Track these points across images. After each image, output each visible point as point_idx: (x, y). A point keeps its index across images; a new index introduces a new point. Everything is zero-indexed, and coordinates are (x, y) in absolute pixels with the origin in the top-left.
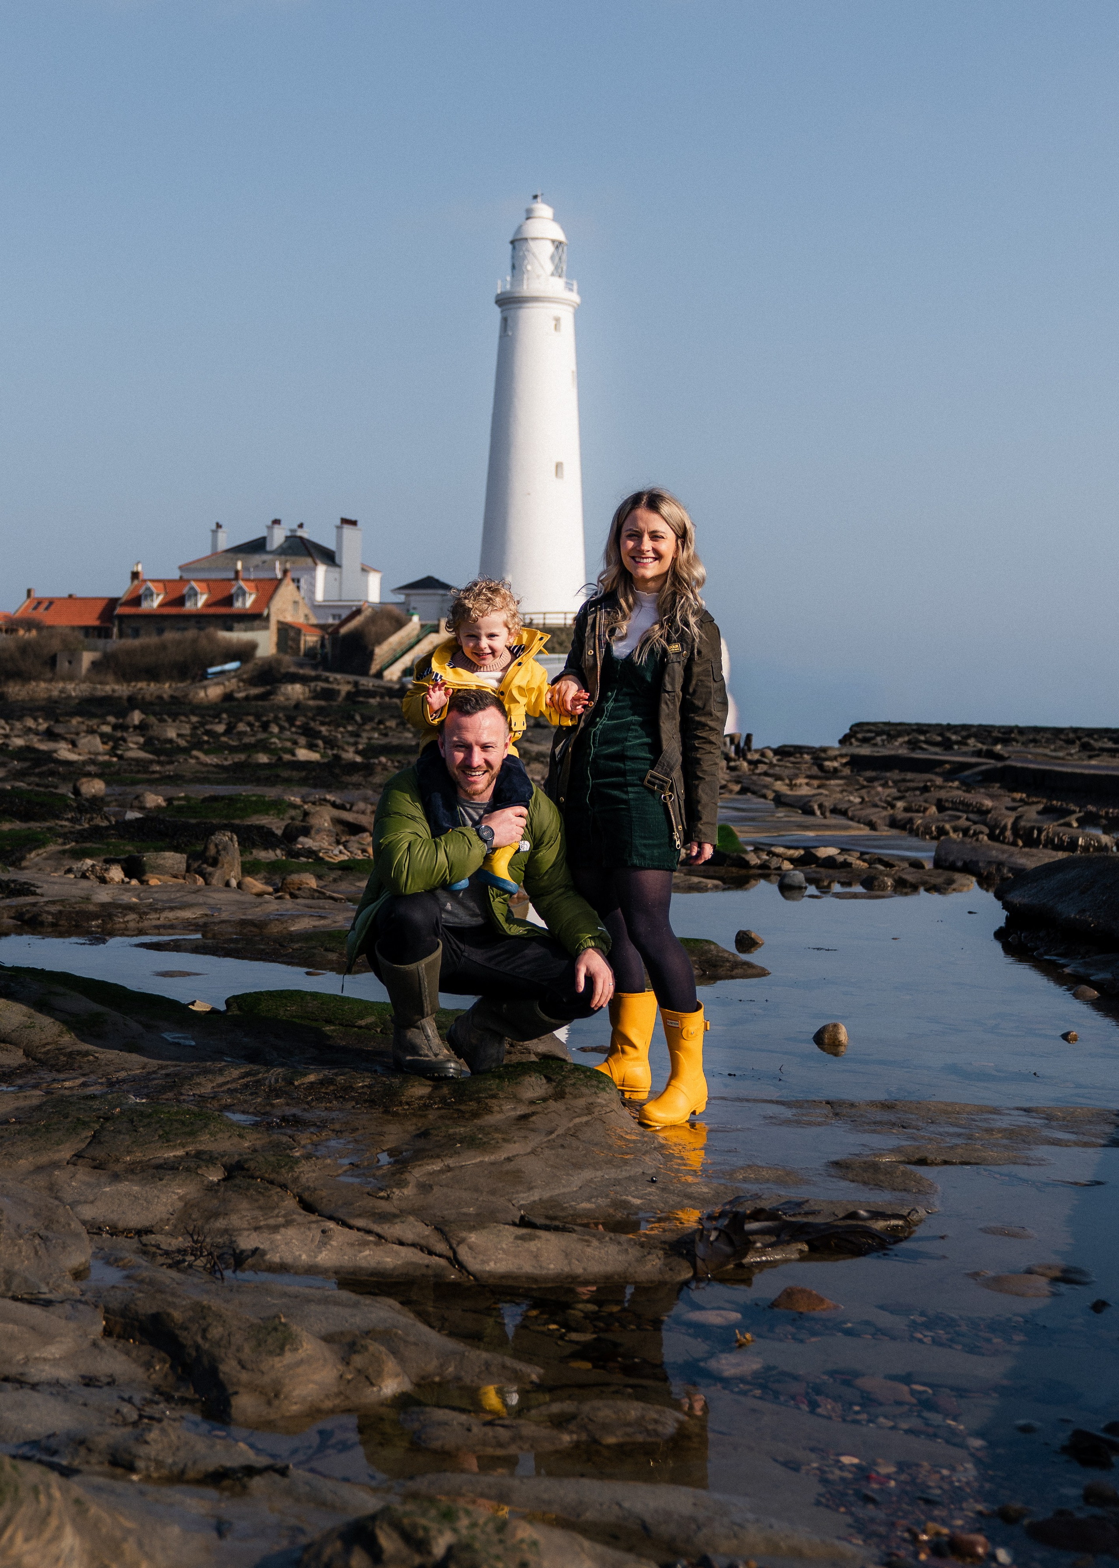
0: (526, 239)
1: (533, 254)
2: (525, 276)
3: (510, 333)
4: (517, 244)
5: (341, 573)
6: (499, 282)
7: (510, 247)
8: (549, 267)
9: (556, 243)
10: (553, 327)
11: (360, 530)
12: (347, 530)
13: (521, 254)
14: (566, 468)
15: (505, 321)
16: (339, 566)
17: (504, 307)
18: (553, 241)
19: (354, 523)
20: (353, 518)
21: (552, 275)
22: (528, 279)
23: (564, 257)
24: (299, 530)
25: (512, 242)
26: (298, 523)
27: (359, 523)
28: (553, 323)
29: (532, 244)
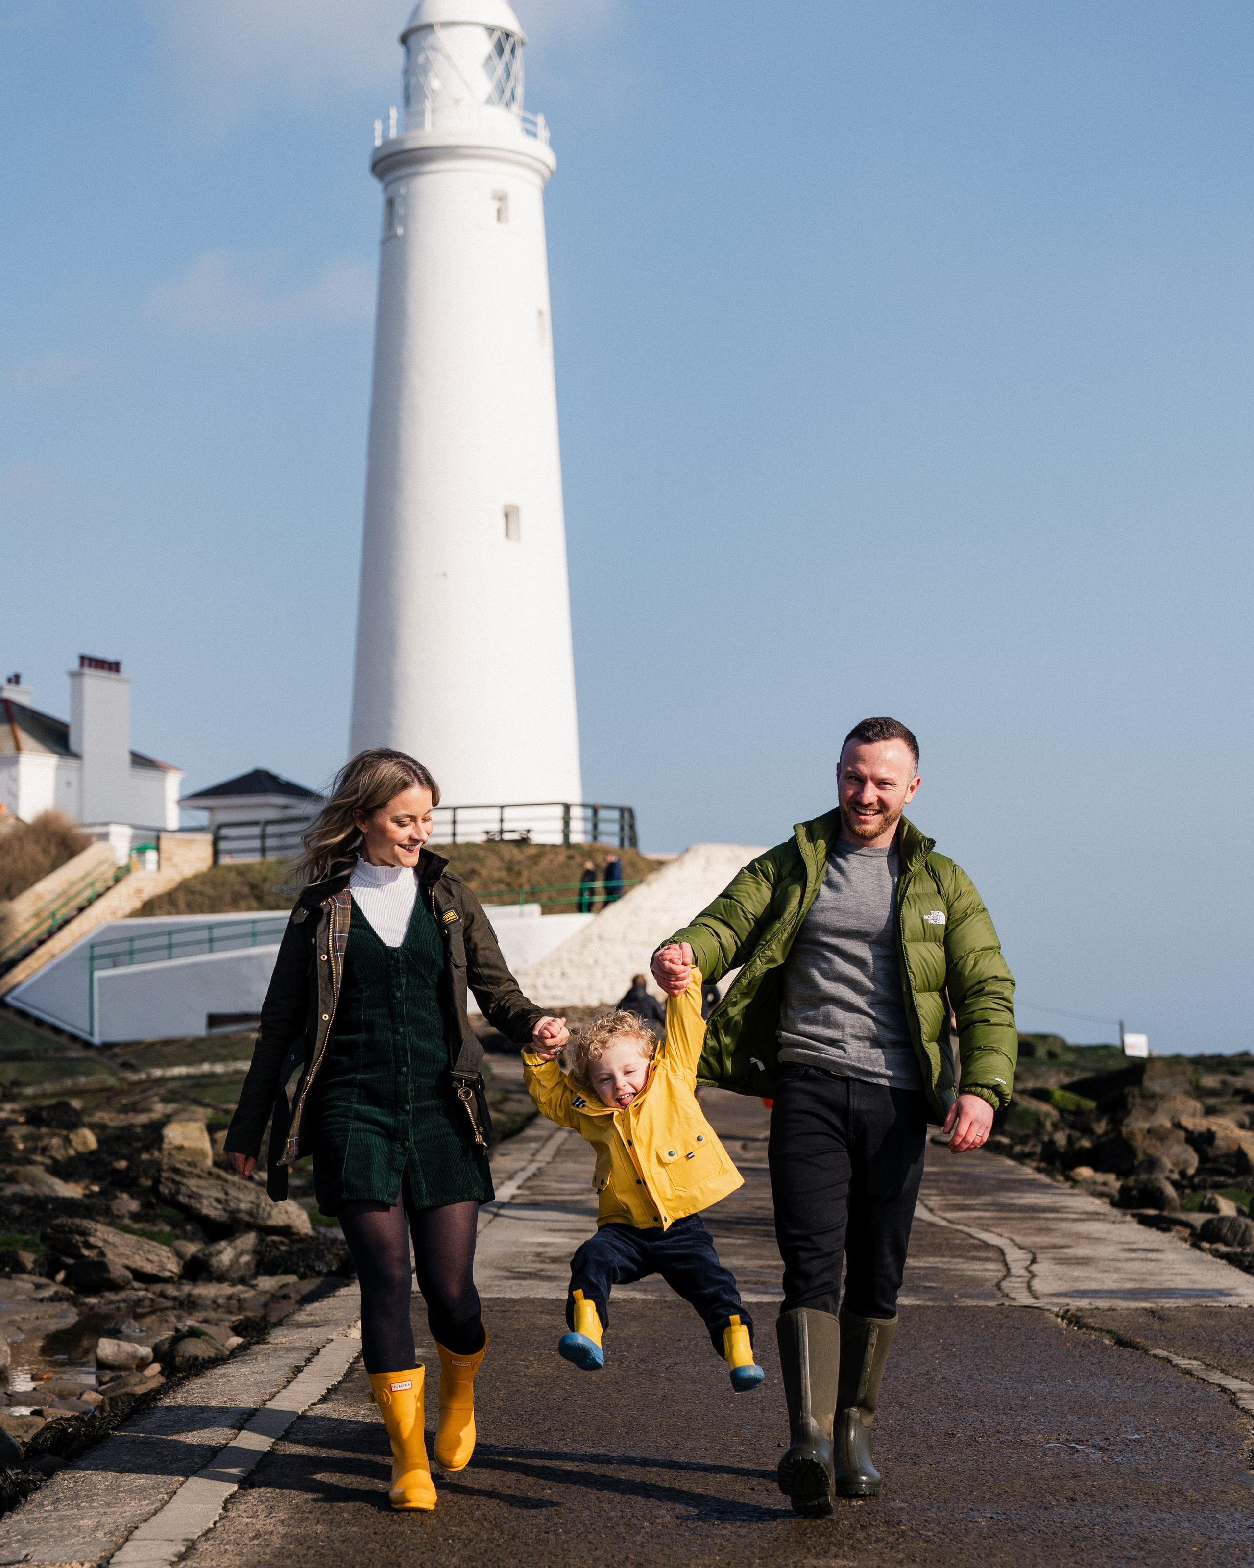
0: (430, 27)
1: (447, 57)
2: (428, 105)
3: (400, 231)
4: (412, 40)
5: (80, 770)
6: (378, 126)
7: (400, 50)
8: (484, 86)
9: (497, 35)
10: (494, 214)
11: (127, 681)
12: (93, 680)
13: (421, 59)
14: (526, 520)
15: (390, 203)
16: (77, 756)
17: (389, 178)
18: (491, 30)
19: (114, 667)
20: (111, 657)
21: (489, 101)
22: (433, 111)
23: (518, 67)
24: (13, 687)
25: (404, 39)
26: (11, 673)
27: (123, 668)
28: (495, 205)
29: (442, 36)
